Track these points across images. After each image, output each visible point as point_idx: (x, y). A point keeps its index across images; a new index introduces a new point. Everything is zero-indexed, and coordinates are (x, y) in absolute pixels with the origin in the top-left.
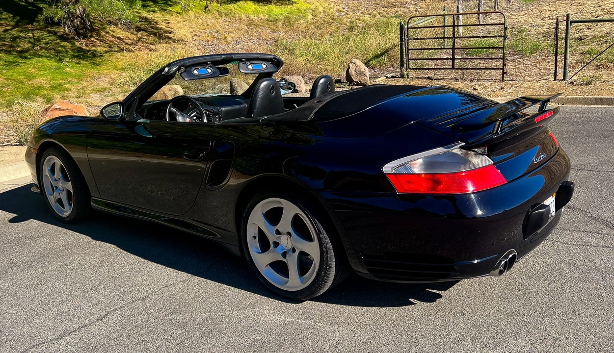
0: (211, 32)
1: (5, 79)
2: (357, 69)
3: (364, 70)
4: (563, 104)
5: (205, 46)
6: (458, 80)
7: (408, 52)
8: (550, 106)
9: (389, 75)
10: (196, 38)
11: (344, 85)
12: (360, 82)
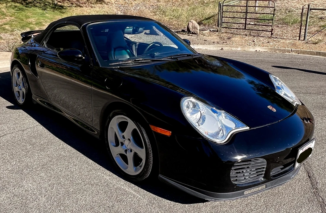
2: (193, 25)
3: (196, 26)
4: (299, 54)
6: (247, 35)
7: (222, 18)
8: (291, 54)
9: (211, 30)
10: (117, 2)
11: (185, 33)
12: (194, 32)
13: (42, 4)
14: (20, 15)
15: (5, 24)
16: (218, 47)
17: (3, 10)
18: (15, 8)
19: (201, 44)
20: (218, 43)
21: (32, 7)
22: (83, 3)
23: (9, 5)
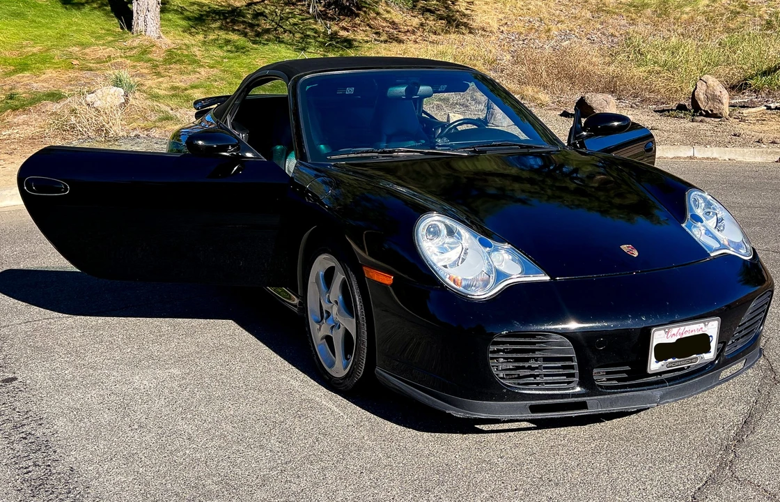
0: (531, 20)
1: (221, 70)
2: (709, 91)
3: (719, 94)
5: (513, 40)
9: (773, 106)
10: (504, 29)
11: (685, 114)
12: (712, 111)
13: (298, 35)
14: (235, 63)
15: (193, 87)
16: (771, 153)
17: (195, 50)
18: (227, 45)
19: (718, 144)
20: (774, 142)
21: (270, 43)
22: (408, 31)
23: (212, 37)
